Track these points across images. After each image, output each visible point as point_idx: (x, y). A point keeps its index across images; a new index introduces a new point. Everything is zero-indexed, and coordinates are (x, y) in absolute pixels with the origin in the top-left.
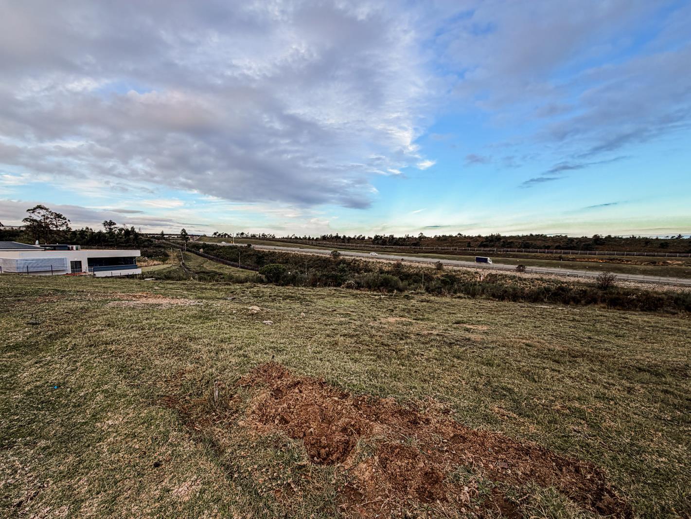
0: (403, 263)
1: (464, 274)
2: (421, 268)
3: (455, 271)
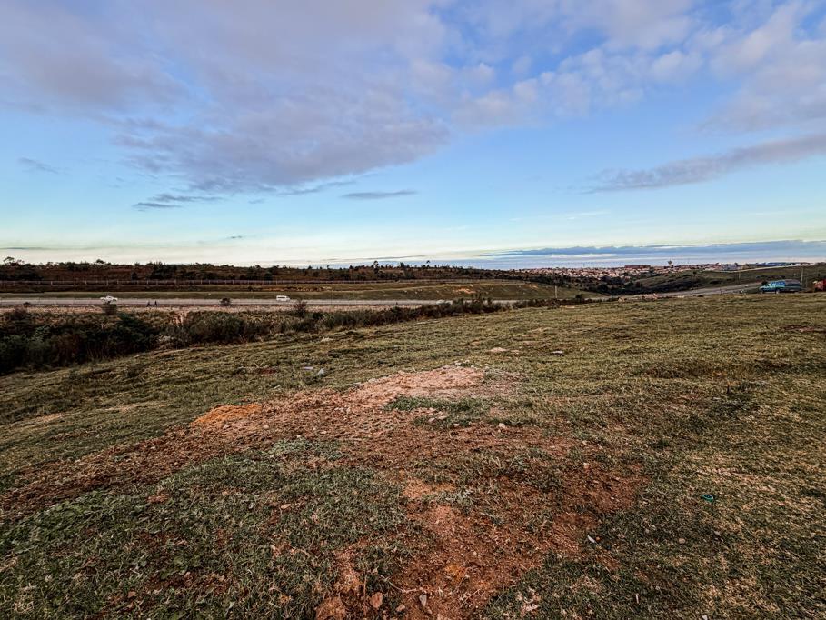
0: (29, 310)
1: (155, 316)
2: (75, 314)
3: (138, 314)
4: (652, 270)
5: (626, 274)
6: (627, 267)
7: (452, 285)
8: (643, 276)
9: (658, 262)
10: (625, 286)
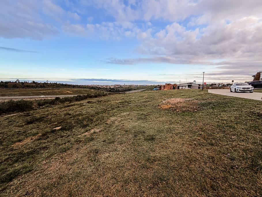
4: (121, 86)
5: (115, 87)
6: (115, 85)
7: (63, 90)
8: (119, 88)
9: (122, 84)
10: (116, 90)
